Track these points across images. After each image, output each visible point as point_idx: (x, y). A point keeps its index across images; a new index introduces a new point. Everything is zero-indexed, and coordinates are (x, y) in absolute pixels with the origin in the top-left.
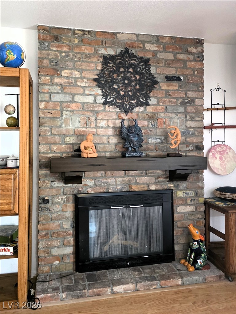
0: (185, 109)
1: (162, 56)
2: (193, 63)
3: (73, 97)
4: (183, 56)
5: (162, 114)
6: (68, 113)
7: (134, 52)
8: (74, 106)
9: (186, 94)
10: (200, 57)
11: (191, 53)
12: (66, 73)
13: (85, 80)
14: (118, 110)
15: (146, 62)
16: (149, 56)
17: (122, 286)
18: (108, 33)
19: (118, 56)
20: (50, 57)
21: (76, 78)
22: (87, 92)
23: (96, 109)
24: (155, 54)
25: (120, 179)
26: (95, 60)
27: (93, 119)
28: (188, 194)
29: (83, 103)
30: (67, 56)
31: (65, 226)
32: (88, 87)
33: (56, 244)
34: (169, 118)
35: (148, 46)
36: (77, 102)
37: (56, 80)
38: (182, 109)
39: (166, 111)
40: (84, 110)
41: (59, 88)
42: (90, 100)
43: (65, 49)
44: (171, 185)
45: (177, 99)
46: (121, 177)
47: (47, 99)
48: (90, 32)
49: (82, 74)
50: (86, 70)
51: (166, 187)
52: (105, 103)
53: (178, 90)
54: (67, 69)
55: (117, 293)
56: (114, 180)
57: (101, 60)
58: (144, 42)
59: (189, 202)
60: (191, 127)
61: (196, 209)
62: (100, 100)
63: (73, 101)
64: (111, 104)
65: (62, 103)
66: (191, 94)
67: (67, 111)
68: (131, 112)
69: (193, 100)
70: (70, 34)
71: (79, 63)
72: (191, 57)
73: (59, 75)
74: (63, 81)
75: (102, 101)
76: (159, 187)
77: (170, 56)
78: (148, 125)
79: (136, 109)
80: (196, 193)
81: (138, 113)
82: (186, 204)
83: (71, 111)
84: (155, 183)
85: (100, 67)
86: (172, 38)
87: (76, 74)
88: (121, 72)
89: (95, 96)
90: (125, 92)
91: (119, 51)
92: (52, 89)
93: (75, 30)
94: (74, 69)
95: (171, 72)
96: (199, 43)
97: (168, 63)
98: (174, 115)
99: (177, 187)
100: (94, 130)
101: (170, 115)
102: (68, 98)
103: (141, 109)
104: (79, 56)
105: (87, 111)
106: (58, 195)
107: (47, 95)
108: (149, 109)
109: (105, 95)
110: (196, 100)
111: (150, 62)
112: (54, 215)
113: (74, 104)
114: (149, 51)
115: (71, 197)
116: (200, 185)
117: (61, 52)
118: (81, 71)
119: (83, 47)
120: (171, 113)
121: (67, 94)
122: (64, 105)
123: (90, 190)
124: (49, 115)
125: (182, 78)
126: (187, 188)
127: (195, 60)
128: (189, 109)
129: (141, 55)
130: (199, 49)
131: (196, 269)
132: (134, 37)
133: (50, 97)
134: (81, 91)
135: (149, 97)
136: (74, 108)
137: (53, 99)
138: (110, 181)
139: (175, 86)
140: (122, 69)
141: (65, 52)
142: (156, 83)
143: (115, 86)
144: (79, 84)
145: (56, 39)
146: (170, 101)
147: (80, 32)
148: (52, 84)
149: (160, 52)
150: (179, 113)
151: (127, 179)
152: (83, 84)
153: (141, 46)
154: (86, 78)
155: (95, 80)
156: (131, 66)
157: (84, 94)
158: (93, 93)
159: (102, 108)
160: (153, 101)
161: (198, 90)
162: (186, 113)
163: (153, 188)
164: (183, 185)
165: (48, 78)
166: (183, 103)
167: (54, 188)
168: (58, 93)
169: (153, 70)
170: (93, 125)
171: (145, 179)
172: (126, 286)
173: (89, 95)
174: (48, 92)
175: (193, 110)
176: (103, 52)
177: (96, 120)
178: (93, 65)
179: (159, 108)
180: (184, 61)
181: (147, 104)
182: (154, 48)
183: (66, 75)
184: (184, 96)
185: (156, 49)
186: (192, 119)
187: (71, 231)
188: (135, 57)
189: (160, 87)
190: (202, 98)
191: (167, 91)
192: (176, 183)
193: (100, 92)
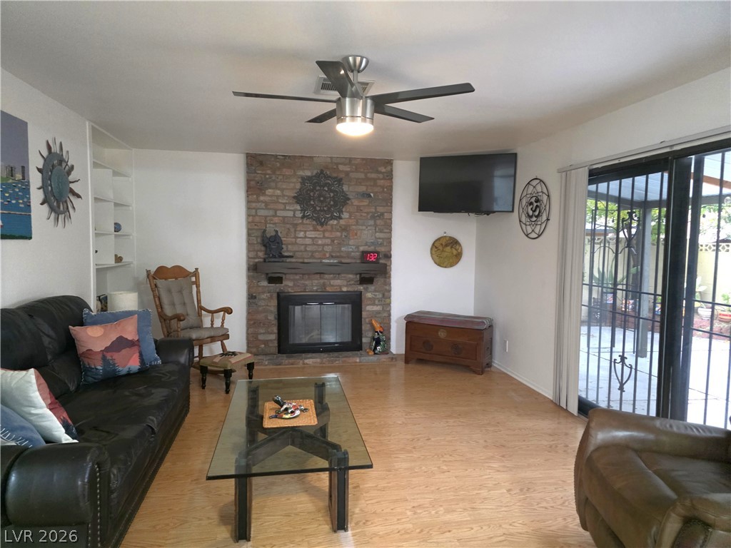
0: (375, 221)
1: (353, 175)
2: (382, 181)
3: (276, 213)
4: (373, 176)
5: (354, 227)
6: (271, 225)
7: (328, 173)
8: (276, 220)
9: (376, 209)
10: (389, 176)
11: (380, 172)
12: (269, 192)
13: (286, 198)
14: (314, 223)
15: (340, 181)
16: (342, 175)
17: (311, 360)
18: (306, 157)
19: (315, 176)
20: (257, 179)
21: (278, 197)
22: (287, 208)
23: (295, 222)
24: (347, 174)
25: (316, 281)
26: (294, 180)
27: (292, 230)
28: (376, 295)
29: (284, 217)
30: (270, 178)
31: (269, 318)
32: (289, 203)
33: (262, 332)
34: (359, 229)
35: (341, 167)
36: (279, 216)
37: (262, 198)
38: (371, 222)
39: (357, 224)
40: (284, 222)
41: (263, 204)
42: (291, 214)
43: (269, 172)
44: (361, 288)
45: (368, 213)
46: (316, 279)
47: (254, 214)
48: (290, 156)
49: (282, 193)
50: (287, 189)
51: (356, 289)
52: (303, 217)
53: (368, 205)
54: (270, 188)
56: (310, 282)
57: (300, 180)
58: (337, 164)
59: (377, 302)
60: (380, 238)
61: (383, 308)
62: (299, 214)
63: (275, 216)
64: (307, 217)
65: (266, 217)
66: (380, 209)
67: (270, 223)
68: (326, 225)
69: (382, 214)
70: (273, 159)
71: (280, 183)
72: (381, 176)
73: (264, 194)
74: (266, 199)
75: (301, 215)
76: (350, 289)
77: (362, 176)
78: (341, 236)
79: (331, 222)
80: (384, 295)
81: (332, 225)
82: (374, 304)
83: (273, 224)
84: (347, 286)
85: (298, 186)
86: (363, 159)
87: (278, 192)
88: (317, 191)
89: (294, 211)
90: (320, 207)
91: (315, 172)
92: (258, 205)
93: (277, 155)
94: (276, 188)
95: (362, 189)
96: (389, 163)
97: (359, 182)
98: (364, 228)
99: (366, 289)
100: (294, 240)
101: (361, 227)
102: (271, 213)
103: (335, 222)
104: (280, 177)
105: (287, 223)
106: (263, 293)
107: (254, 211)
108: (342, 222)
109: (303, 210)
110: (386, 214)
111: (343, 181)
112: (260, 309)
113: (276, 218)
114: (342, 171)
115: (275, 295)
116: (387, 288)
117: (265, 174)
118: (282, 190)
119: (284, 170)
120: (362, 225)
121: (271, 209)
122: (268, 218)
123: (290, 290)
124: (256, 227)
125: (372, 195)
126: (375, 291)
127: (384, 179)
128: (379, 222)
129: (335, 175)
130: (389, 168)
131: (375, 354)
132: (329, 160)
133: (256, 212)
134: (282, 207)
135: (342, 212)
137: (259, 214)
138: (307, 282)
139: (366, 202)
140: (318, 188)
141: (269, 174)
142: (349, 199)
143: (312, 202)
144: (280, 201)
145: (261, 164)
146: (361, 215)
147: (281, 157)
148: (258, 202)
149: (353, 172)
150: (369, 226)
151: (322, 281)
152: (284, 201)
153: (335, 167)
154: (287, 196)
155: (294, 197)
156: (326, 184)
157: (285, 209)
158: (292, 209)
159: (300, 221)
160: (345, 215)
161: (387, 206)
162: (375, 225)
163: (345, 289)
164: (371, 287)
165: (255, 196)
166: (373, 217)
167: (260, 286)
168: (263, 209)
169: (345, 188)
170: (293, 236)
171: (338, 282)
172: (314, 360)
173: (288, 210)
174: (254, 208)
175: (382, 223)
176: (301, 173)
177: (295, 231)
178: (292, 185)
179: (350, 221)
180: (375, 180)
181: (340, 218)
182: (347, 168)
183: (269, 194)
184: (374, 211)
185: (349, 169)
186: (381, 231)
187: (275, 322)
188: (330, 177)
189: (352, 203)
190: (391, 213)
191: (358, 206)
192: (365, 286)
193: (298, 207)
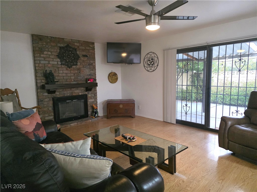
0: (90, 67)
1: (81, 47)
2: (91, 51)
3: (49, 62)
4: (88, 48)
5: (82, 68)
6: (47, 68)
7: (71, 46)
8: (49, 65)
9: (90, 62)
10: (93, 49)
11: (91, 47)
12: (45, 53)
13: (53, 56)
14: (66, 67)
15: (76, 50)
16: (76, 47)
17: (73, 124)
18: (61, 38)
19: (65, 47)
20: (39, 46)
21: (49, 55)
22: (54, 60)
23: (58, 66)
24: (78, 47)
25: (69, 92)
26: (56, 48)
27: (57, 70)
28: (92, 95)
29: (53, 64)
30: (46, 46)
31: (50, 109)
32: (55, 58)
33: (47, 116)
34: (85, 70)
35: (76, 44)
36: (51, 64)
37: (42, 55)
39: (83, 67)
40: (53, 67)
41: (43, 59)
42: (56, 63)
43: (45, 43)
44: (86, 93)
45: (87, 63)
46: (69, 91)
47: (39, 63)
48: (54, 37)
49: (51, 53)
50: (53, 52)
51: (85, 94)
52: (61, 64)
53: (87, 60)
54: (46, 51)
55: (72, 126)
56: (66, 92)
57: (59, 48)
58: (74, 42)
59: (92, 98)
60: (92, 73)
61: (95, 100)
62: (60, 63)
63: (49, 63)
64: (63, 64)
66: (91, 62)
67: (47, 67)
68: (71, 67)
69: (92, 64)
70: (46, 38)
71: (50, 49)
72: (91, 48)
73: (43, 54)
74: (45, 56)
76: (82, 94)
77: (84, 48)
78: (78, 72)
79: (73, 67)
80: (95, 95)
81: (74, 68)
82: (91, 99)
83: (48, 67)
84: (81, 92)
85: (58, 51)
86: (84, 41)
87: (50, 53)
88: (67, 53)
89: (57, 62)
90: (69, 60)
91: (65, 45)
92: (41, 59)
93: (48, 36)
94: (48, 51)
95: (84, 53)
96: (93, 43)
97: (83, 50)
98: (86, 69)
99: (88, 93)
100: (58, 74)
101: (85, 69)
103: (75, 67)
104: (50, 46)
105: (55, 67)
106: (46, 98)
107: (39, 61)
108: (78, 67)
109: (61, 61)
110: (93, 63)
111: (77, 50)
112: (45, 106)
113: (50, 65)
114: (76, 45)
115: (51, 99)
116: (96, 92)
117: (43, 45)
118: (51, 52)
119: (52, 43)
120: (85, 68)
121: (46, 61)
122: (46, 65)
123: (58, 96)
124: (40, 69)
125: (88, 56)
126: (92, 93)
127: (92, 50)
128: (91, 66)
129: (73, 47)
130: (93, 46)
131: (95, 117)
132: (70, 40)
133: (40, 62)
134: (52, 60)
135: (77, 62)
136: (50, 66)
137: (41, 63)
138: (65, 92)
139: (86, 59)
141: (44, 45)
142: (79, 57)
143: (65, 58)
144: (51, 57)
145: (41, 39)
146: (85, 64)
147: (50, 37)
148: (40, 57)
149: (80, 46)
150: (88, 68)
151: (71, 91)
152: (52, 57)
153: (73, 43)
154: (54, 55)
155: (57, 56)
156: (70, 51)
157: (53, 61)
158: (57, 60)
159: (60, 66)
160: (79, 64)
161: (94, 60)
163: (80, 94)
164: (90, 92)
165: (39, 54)
166: (89, 65)
167: (44, 96)
168: (43, 60)
169: (78, 52)
170: (57, 72)
171: (77, 91)
172: (74, 124)
173: (55, 61)
174: (39, 60)
175: (93, 67)
176: (59, 45)
178: (56, 50)
179: (81, 66)
180: (89, 50)
181: (77, 65)
182: (78, 45)
183: (46, 54)
184: (89, 62)
185: (79, 45)
186: (92, 70)
187: (52, 111)
189: (81, 59)
190: (95, 63)
191: (83, 60)
192: (88, 92)
193: (59, 60)
